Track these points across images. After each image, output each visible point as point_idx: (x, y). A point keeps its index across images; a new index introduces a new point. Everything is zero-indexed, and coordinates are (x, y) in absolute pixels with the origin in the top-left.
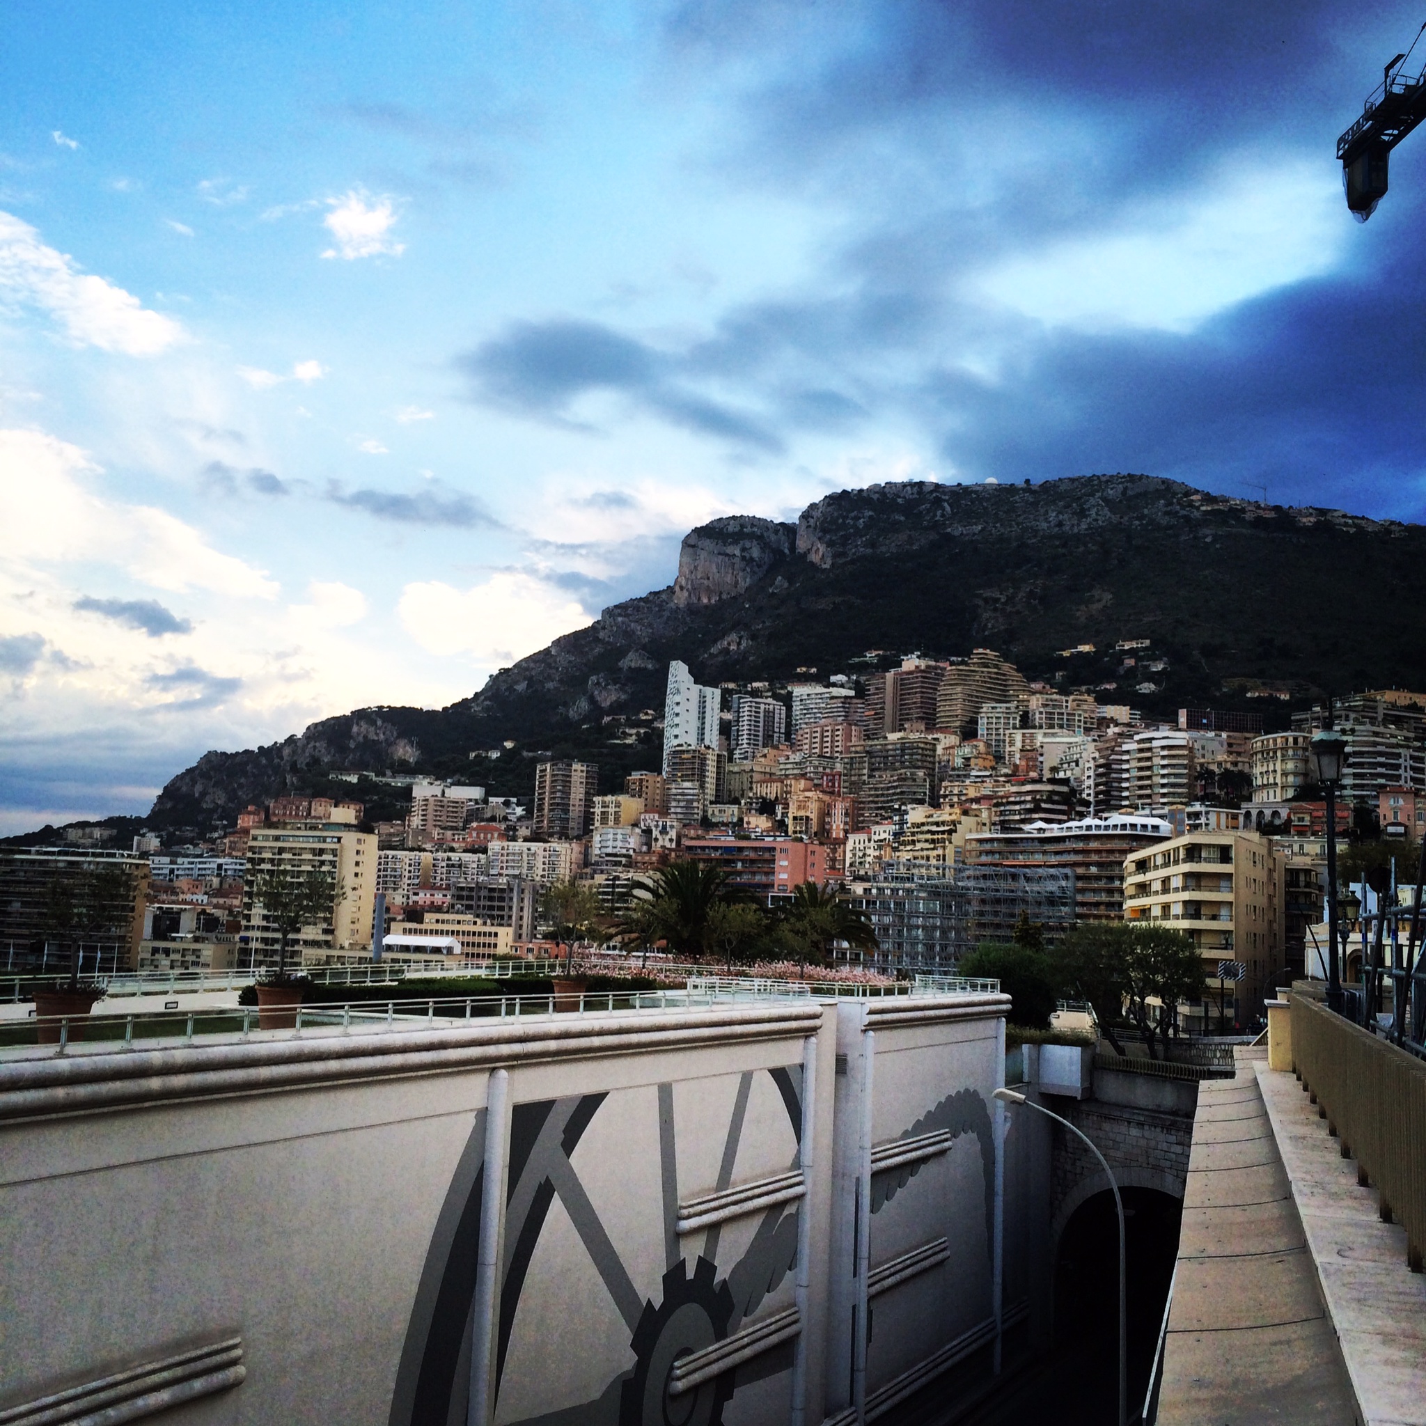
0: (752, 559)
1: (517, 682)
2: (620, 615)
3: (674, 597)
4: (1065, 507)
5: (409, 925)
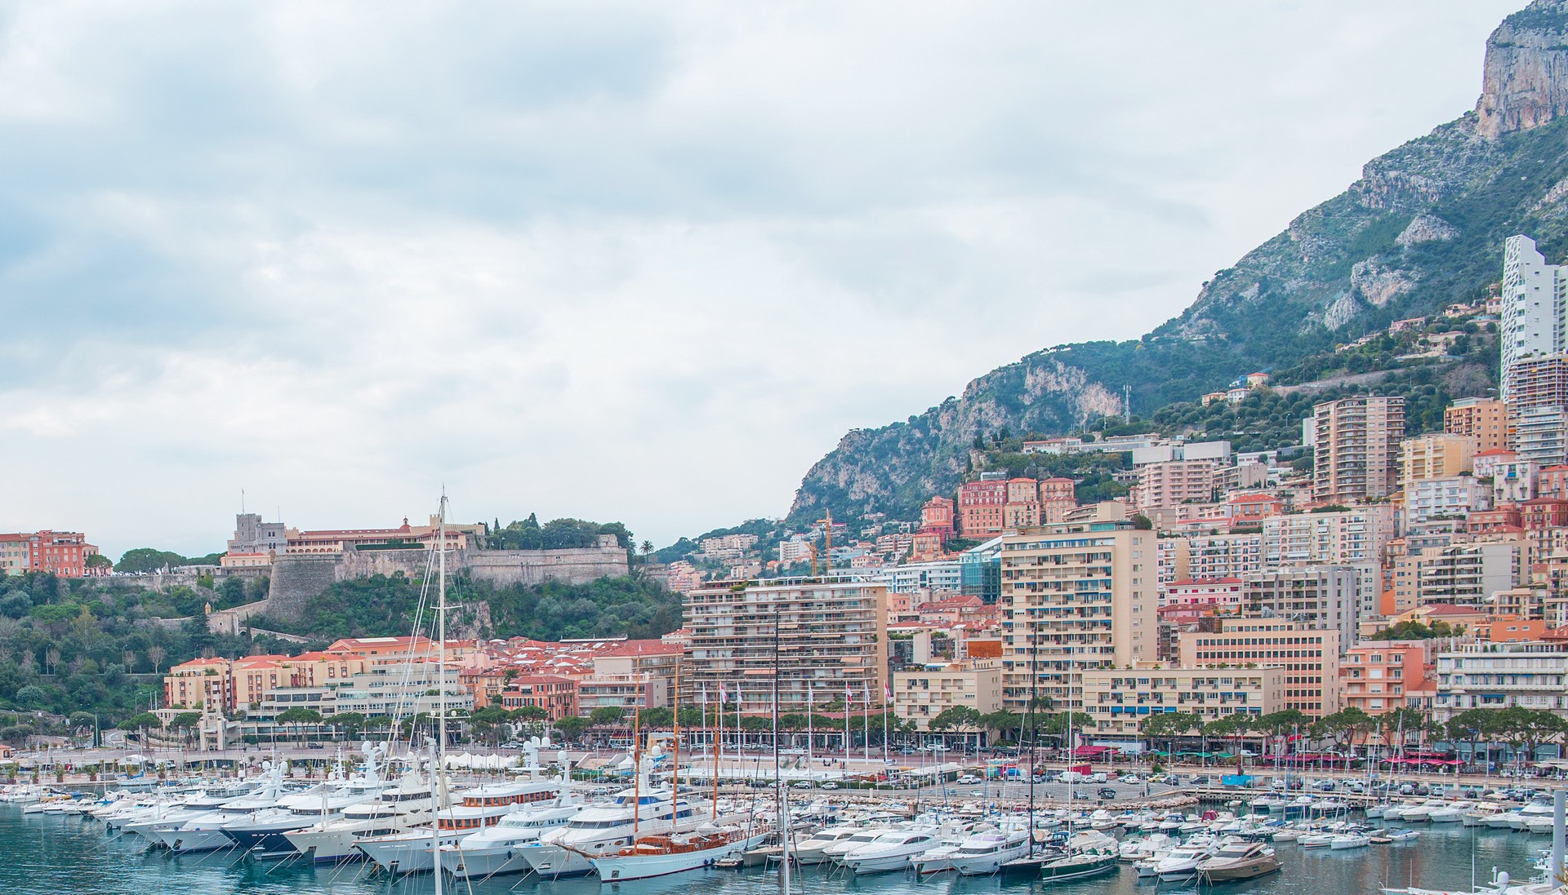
1: (1244, 287)
2: (1391, 168)
3: (1477, 127)
5: (1204, 636)
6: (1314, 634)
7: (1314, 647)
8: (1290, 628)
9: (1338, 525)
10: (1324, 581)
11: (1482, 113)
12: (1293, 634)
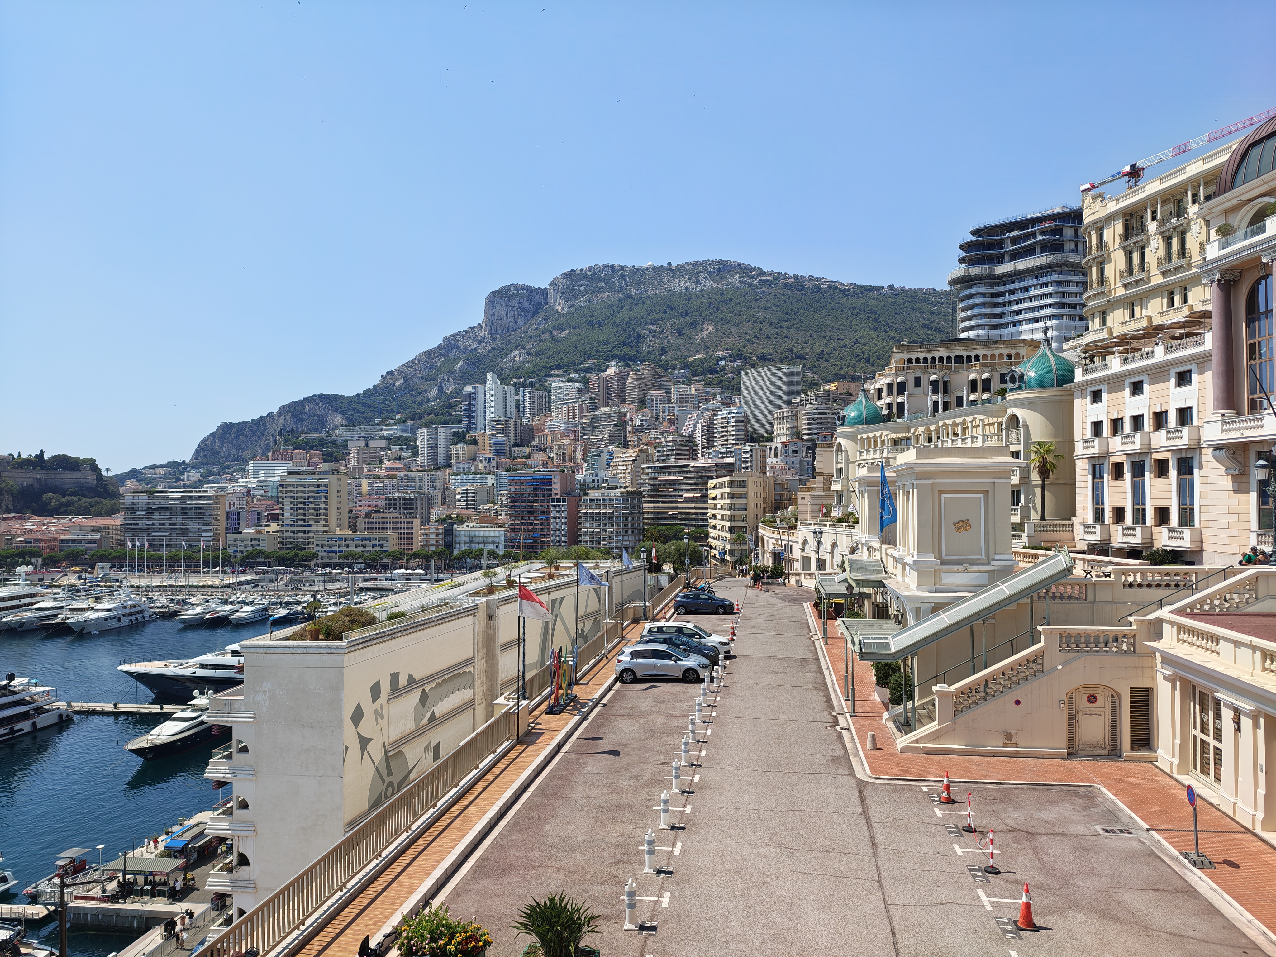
0: (524, 308)
1: (398, 379)
2: (453, 340)
3: (482, 330)
4: (690, 279)
5: (367, 520)
6: (410, 520)
7: (410, 525)
8: (401, 518)
9: (426, 477)
10: (416, 500)
11: (484, 325)
12: (403, 520)
